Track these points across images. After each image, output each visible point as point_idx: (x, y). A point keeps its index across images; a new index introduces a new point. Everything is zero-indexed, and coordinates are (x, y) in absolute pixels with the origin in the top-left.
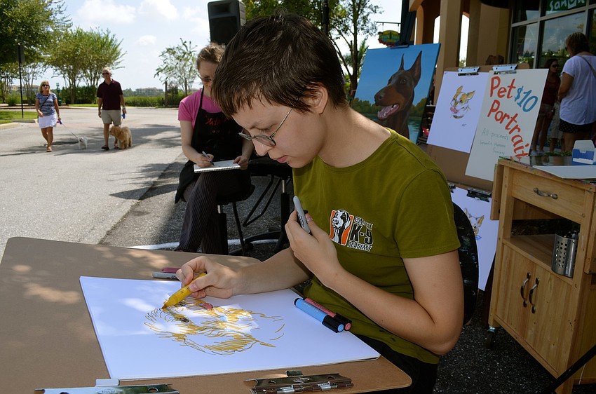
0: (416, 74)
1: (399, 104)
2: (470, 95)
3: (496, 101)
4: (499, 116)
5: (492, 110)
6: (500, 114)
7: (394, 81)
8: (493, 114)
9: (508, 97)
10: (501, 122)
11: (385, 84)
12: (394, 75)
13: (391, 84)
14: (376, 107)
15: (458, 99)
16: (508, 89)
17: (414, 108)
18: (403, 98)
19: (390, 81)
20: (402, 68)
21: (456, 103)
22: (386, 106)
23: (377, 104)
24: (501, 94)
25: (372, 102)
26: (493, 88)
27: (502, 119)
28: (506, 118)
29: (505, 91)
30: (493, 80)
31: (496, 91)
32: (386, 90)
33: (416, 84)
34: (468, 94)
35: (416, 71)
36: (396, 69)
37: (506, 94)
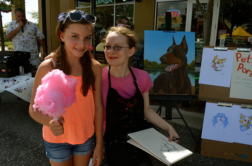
0: (185, 47)
1: (178, 63)
2: (223, 60)
3: (240, 64)
4: (244, 70)
5: (239, 68)
6: (245, 70)
7: (171, 51)
8: (240, 70)
9: (248, 62)
10: (246, 73)
11: (165, 52)
12: (170, 47)
13: (169, 52)
14: (163, 65)
15: (216, 61)
16: (247, 59)
17: (189, 65)
18: (180, 60)
19: (168, 50)
20: (174, 43)
21: (215, 64)
22: (169, 64)
23: (163, 63)
24: (243, 61)
25: (159, 62)
26: (237, 58)
27: (246, 72)
28: (249, 72)
29: (245, 59)
30: (237, 54)
31: (240, 60)
32: (166, 55)
33: (186, 53)
34: (222, 60)
35: (184, 46)
36: (171, 44)
37: (246, 61)
